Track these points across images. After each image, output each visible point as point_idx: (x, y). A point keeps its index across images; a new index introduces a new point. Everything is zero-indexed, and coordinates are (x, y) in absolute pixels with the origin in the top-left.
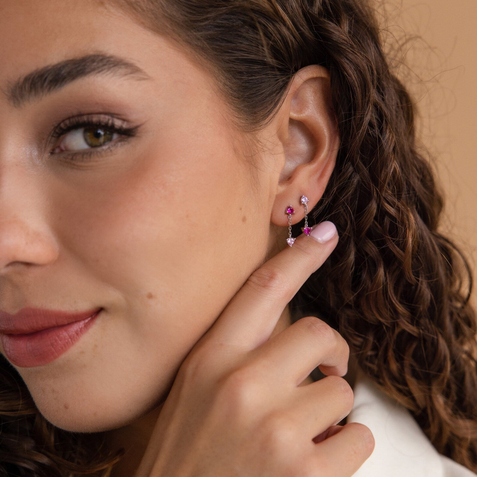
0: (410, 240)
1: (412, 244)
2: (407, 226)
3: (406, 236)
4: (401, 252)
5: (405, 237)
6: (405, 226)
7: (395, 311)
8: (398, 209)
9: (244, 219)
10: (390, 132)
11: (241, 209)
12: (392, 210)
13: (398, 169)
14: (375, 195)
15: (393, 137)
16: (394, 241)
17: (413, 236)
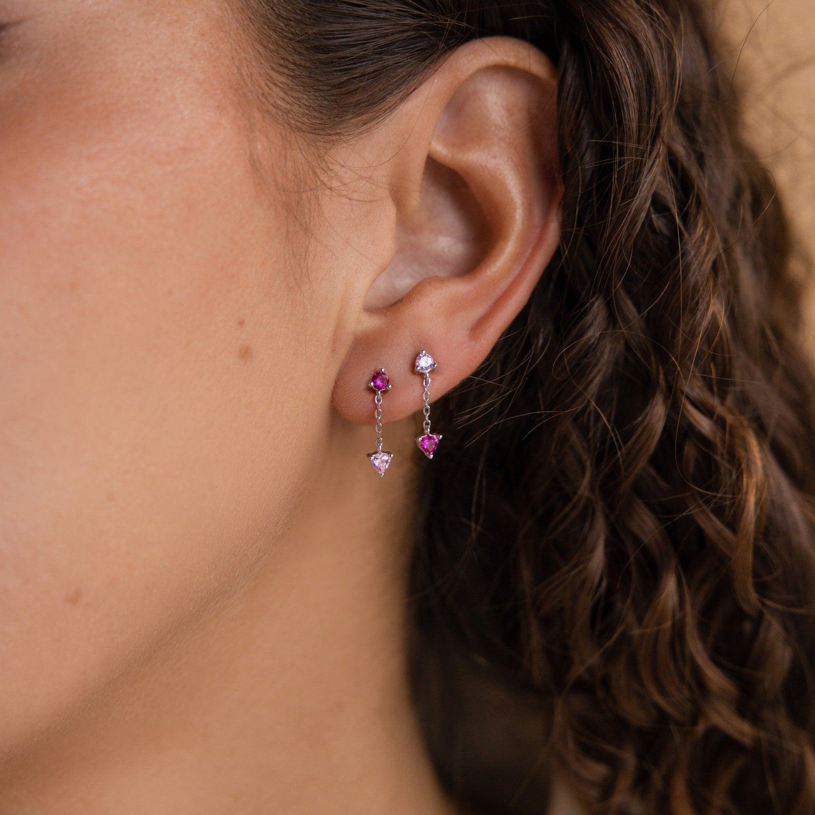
0: (752, 500)
1: (756, 511)
2: (744, 466)
3: (740, 489)
4: (727, 532)
5: (737, 488)
6: (740, 465)
7: (700, 685)
8: (720, 423)
9: (245, 353)
10: (707, 224)
11: (241, 323)
12: (704, 424)
13: (723, 320)
14: (662, 382)
15: (713, 237)
16: (707, 502)
17: (759, 490)
